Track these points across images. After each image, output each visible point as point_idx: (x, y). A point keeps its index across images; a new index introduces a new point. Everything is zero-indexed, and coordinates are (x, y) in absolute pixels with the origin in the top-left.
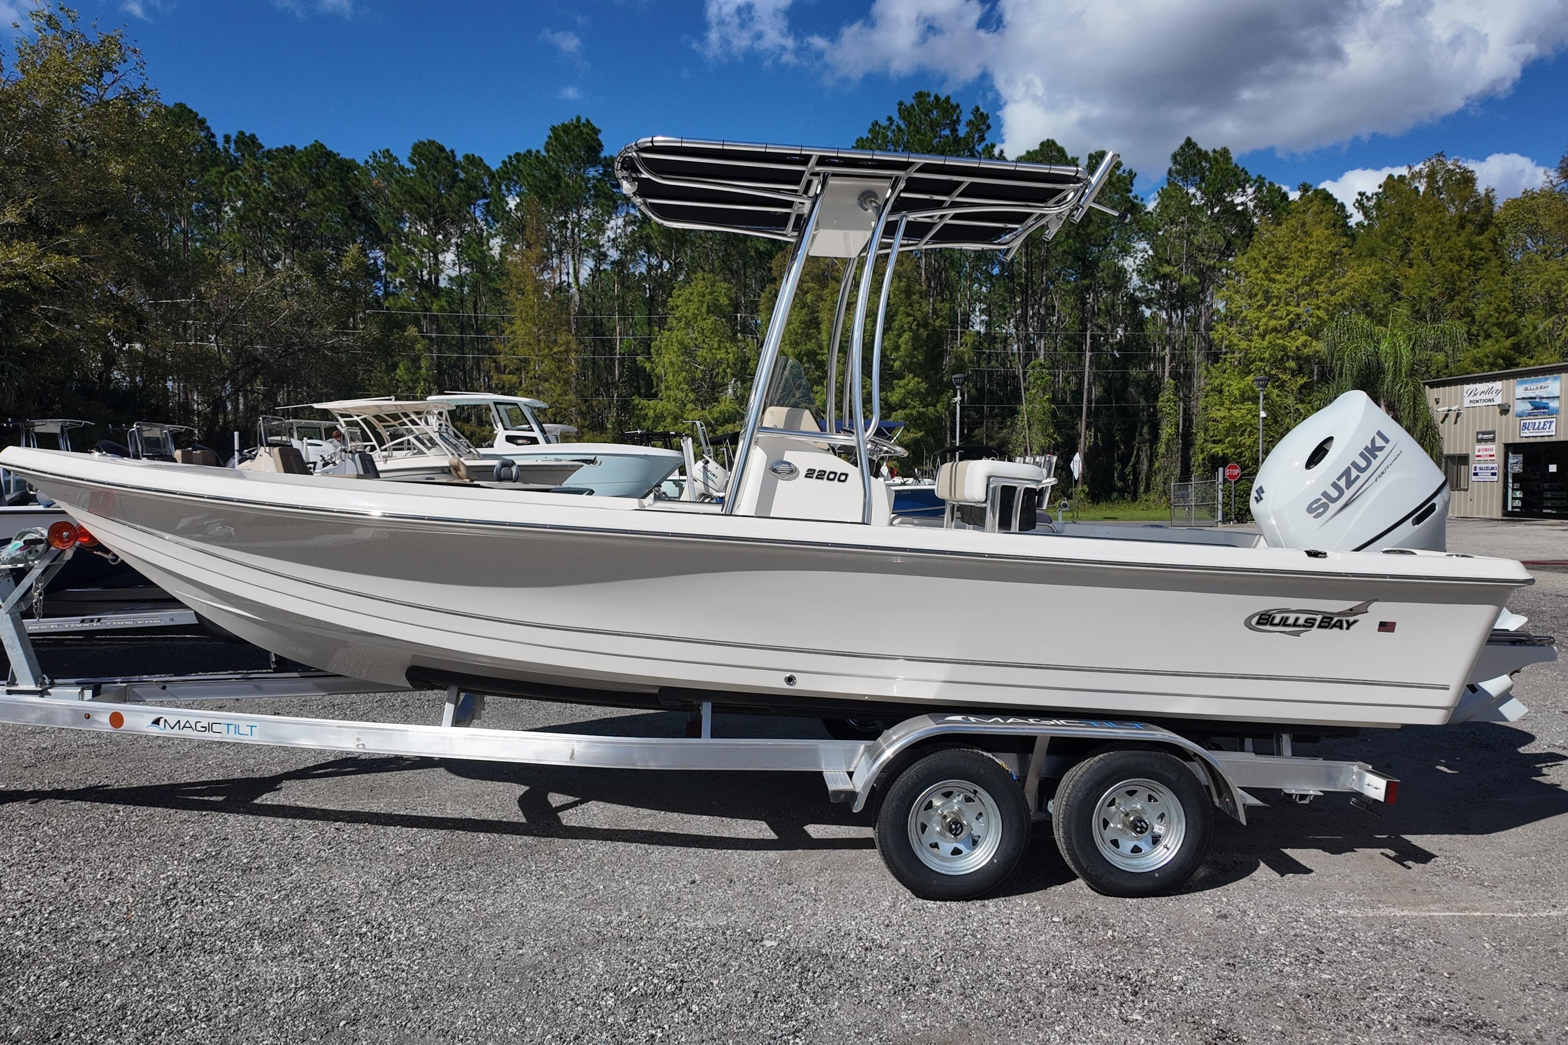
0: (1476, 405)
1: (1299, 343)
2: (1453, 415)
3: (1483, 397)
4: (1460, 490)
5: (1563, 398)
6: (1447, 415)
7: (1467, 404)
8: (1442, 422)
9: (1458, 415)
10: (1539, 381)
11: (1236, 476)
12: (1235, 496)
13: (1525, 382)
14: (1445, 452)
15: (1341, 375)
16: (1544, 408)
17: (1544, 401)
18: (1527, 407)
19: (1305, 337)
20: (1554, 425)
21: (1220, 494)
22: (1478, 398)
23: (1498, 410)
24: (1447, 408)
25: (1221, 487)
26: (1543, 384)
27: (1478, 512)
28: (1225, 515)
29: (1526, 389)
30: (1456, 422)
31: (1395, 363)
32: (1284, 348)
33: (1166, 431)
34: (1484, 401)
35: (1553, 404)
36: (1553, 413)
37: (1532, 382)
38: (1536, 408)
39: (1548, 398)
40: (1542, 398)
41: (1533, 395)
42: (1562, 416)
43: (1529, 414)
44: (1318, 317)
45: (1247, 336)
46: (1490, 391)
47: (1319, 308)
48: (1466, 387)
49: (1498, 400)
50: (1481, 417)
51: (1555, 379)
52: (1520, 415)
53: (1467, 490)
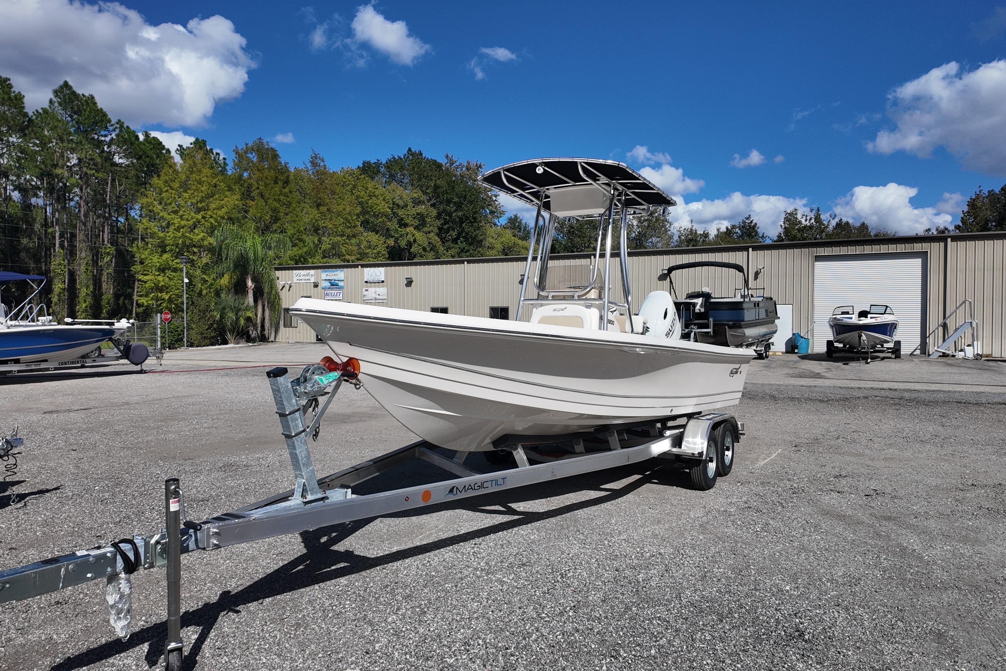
0: (301, 281)
1: (199, 237)
2: (287, 287)
3: (304, 278)
4: (293, 327)
5: (345, 281)
6: (284, 287)
7: (295, 281)
8: (281, 290)
9: (290, 287)
10: (333, 271)
11: (168, 319)
12: (168, 332)
13: (327, 271)
14: (284, 306)
15: (226, 259)
16: (336, 285)
17: (336, 282)
18: (328, 284)
19: (202, 234)
20: (341, 294)
21: (159, 331)
22: (301, 278)
23: (313, 285)
24: (284, 282)
25: (159, 326)
26: (336, 273)
27: (304, 339)
28: (163, 344)
29: (327, 275)
30: (289, 290)
31: (254, 254)
32: (191, 239)
33: (58, 286)
34: (305, 280)
35: (341, 284)
36: (341, 288)
37: (330, 271)
38: (332, 285)
39: (338, 280)
40: (335, 280)
41: (331, 279)
42: (345, 290)
43: (329, 288)
44: (211, 223)
45: (164, 229)
46: (308, 275)
47: (211, 217)
48: (295, 272)
49: (313, 280)
50: (303, 289)
51: (341, 271)
52: (324, 288)
53: (297, 327)
